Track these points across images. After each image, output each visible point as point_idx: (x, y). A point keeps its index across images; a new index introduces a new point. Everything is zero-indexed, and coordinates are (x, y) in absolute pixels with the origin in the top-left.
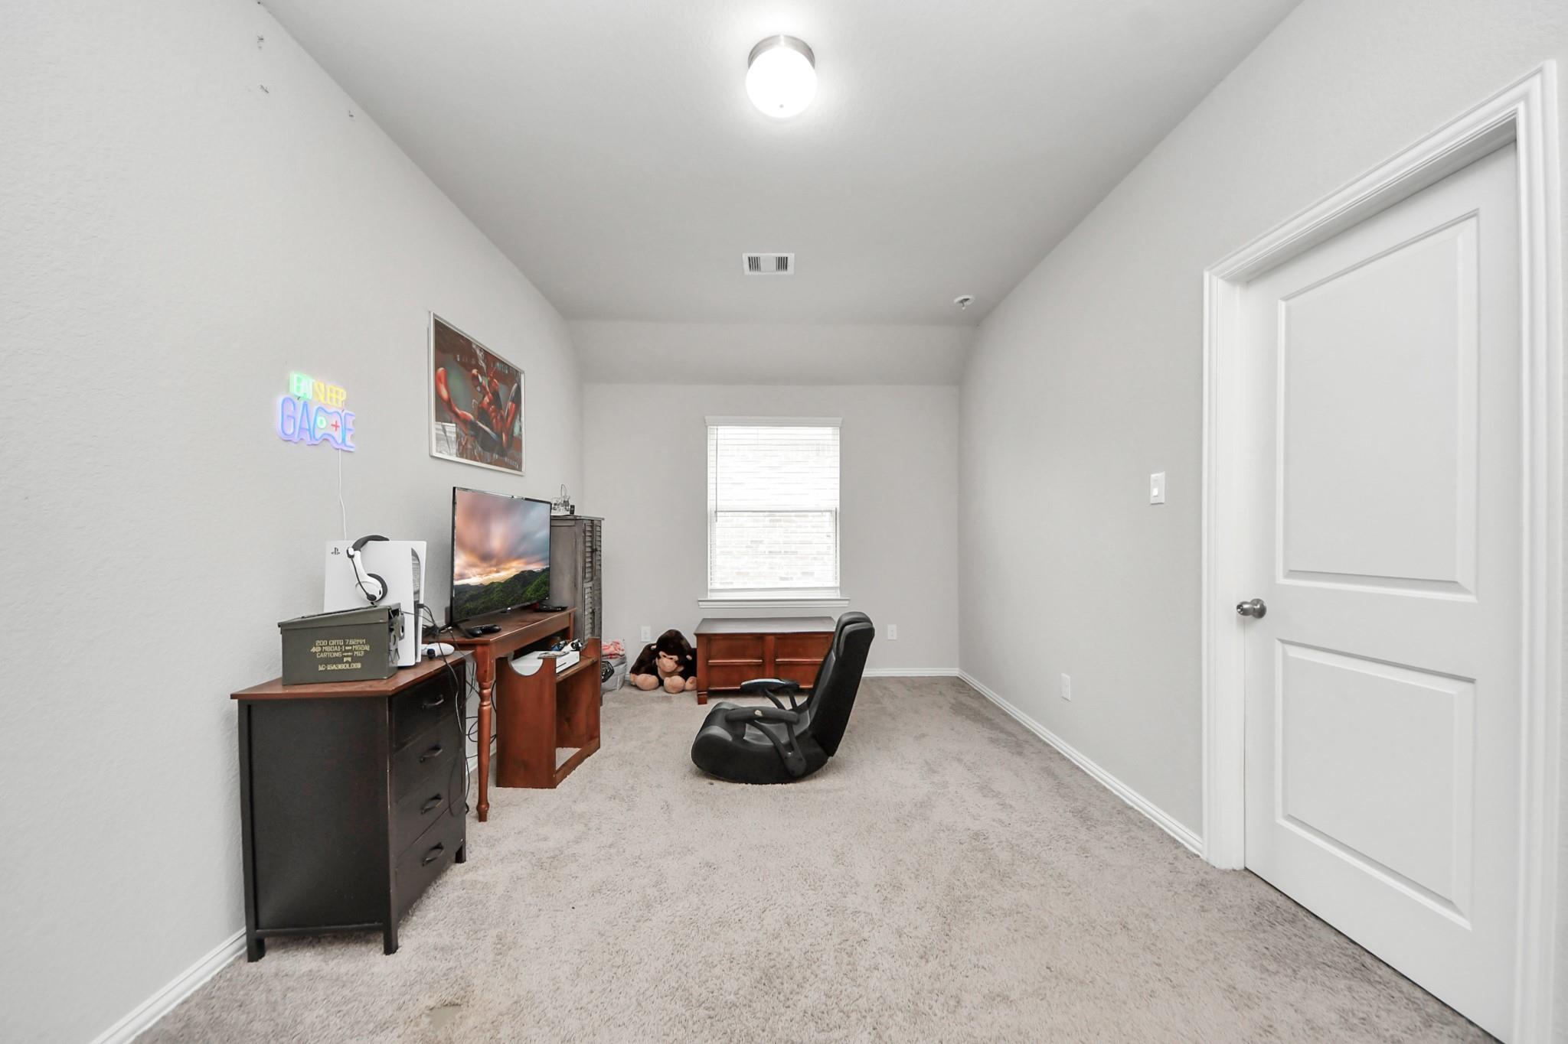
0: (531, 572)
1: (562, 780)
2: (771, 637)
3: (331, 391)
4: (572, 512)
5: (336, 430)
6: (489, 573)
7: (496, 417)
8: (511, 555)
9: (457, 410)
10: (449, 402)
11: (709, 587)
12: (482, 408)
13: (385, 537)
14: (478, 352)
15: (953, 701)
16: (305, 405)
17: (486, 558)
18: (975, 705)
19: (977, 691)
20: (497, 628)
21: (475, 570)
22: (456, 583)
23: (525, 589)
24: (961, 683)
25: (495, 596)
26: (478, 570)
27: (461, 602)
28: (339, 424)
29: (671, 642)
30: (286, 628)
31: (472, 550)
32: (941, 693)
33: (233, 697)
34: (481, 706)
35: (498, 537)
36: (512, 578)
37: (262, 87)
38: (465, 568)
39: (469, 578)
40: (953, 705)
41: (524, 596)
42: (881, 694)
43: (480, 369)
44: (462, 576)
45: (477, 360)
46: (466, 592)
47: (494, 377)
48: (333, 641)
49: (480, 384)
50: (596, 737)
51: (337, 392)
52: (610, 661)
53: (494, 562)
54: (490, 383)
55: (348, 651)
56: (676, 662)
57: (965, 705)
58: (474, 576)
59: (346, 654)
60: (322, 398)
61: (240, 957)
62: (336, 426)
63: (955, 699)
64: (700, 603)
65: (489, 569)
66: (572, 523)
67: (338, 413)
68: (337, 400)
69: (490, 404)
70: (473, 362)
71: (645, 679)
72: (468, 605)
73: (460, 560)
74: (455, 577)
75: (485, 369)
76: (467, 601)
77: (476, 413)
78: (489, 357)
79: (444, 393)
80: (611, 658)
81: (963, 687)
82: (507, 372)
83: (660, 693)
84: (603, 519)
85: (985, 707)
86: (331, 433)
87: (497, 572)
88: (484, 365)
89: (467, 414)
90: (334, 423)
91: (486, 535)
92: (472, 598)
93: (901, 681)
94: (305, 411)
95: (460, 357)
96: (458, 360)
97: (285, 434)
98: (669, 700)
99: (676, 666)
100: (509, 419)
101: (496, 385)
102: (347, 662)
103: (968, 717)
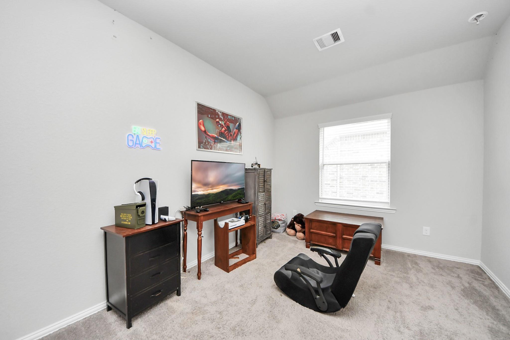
0: (231, 190)
1: (233, 270)
2: (339, 225)
3: (149, 131)
4: (259, 167)
5: (152, 143)
6: (207, 190)
7: (228, 135)
8: (219, 183)
9: (209, 134)
10: (205, 132)
11: (320, 197)
12: (221, 132)
13: (151, 178)
14: (219, 113)
15: (467, 285)
16: (138, 136)
17: (206, 185)
18: (486, 292)
19: (494, 282)
20: (208, 210)
21: (200, 189)
22: (193, 193)
23: (228, 196)
24: (480, 272)
25: (211, 198)
26: (202, 189)
27: (194, 200)
28: (153, 141)
29: (299, 219)
30: (117, 208)
31: (199, 182)
32: (458, 277)
33: (101, 228)
34: (198, 238)
35: (212, 176)
36: (220, 192)
37: (114, 36)
38: (196, 188)
39: (198, 192)
40: (466, 288)
41: (227, 199)
42: (411, 267)
43: (220, 119)
44: (195, 191)
45: (219, 116)
46: (197, 197)
47: (227, 121)
48: (125, 214)
49: (220, 124)
50: (255, 254)
51: (152, 131)
52: (279, 222)
53: (210, 186)
54: (225, 124)
55: (127, 218)
56: (301, 227)
57: (476, 290)
58: (200, 191)
59: (127, 219)
60: (145, 133)
61: (104, 310)
62: (152, 142)
63: (469, 283)
64: (316, 203)
65: (208, 189)
66: (254, 171)
67: (153, 138)
68: (152, 134)
69: (225, 131)
70: (217, 117)
71: (290, 232)
72: (197, 201)
73: (194, 186)
74: (192, 192)
75: (223, 119)
76: (197, 199)
77: (218, 134)
78: (223, 114)
79: (203, 129)
80: (280, 221)
81: (481, 275)
82: (233, 119)
83: (294, 238)
84: (272, 169)
85: (496, 297)
86: (150, 145)
87: (212, 190)
88: (222, 117)
89: (214, 135)
90: (151, 141)
91: (207, 176)
92: (199, 199)
93: (430, 260)
94: (138, 138)
95: (210, 116)
96: (209, 116)
97: (129, 145)
98: (295, 242)
99: (301, 229)
100: (235, 135)
101: (228, 124)
102: (127, 222)
103: (475, 302)
